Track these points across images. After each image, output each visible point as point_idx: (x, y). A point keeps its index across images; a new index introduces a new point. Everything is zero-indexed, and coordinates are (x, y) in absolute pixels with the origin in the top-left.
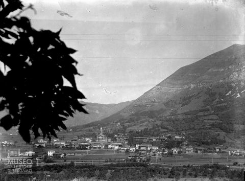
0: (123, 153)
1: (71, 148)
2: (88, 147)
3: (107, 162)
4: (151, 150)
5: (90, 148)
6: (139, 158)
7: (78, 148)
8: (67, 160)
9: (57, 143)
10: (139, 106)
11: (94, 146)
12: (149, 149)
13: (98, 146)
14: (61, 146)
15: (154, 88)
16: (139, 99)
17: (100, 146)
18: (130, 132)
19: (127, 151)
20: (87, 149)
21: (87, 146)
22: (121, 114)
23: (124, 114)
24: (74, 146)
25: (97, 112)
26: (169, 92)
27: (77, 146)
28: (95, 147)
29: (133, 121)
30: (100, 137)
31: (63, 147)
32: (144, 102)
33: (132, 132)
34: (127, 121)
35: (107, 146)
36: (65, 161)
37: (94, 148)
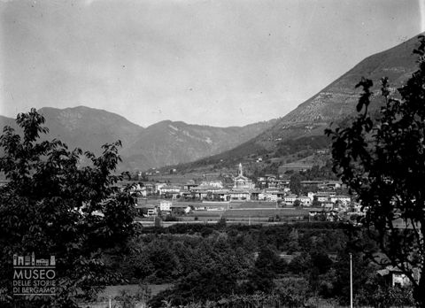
0: (290, 206)
1: (194, 198)
2: (225, 197)
3: (273, 221)
4: (337, 202)
5: (228, 198)
6: (331, 215)
7: (206, 199)
8: (199, 218)
9: (166, 190)
10: (292, 128)
11: (233, 196)
12: (334, 200)
13: (241, 196)
14: (175, 196)
15: (317, 95)
16: (289, 115)
17: (245, 195)
18: (287, 172)
19: (297, 204)
20: (223, 200)
21: (223, 195)
22: (257, 143)
23: (264, 143)
24: (198, 195)
25: (209, 141)
26: (346, 102)
27: (204, 195)
28: (236, 196)
29: (285, 154)
30: (241, 180)
31: (178, 197)
32: (300, 121)
33: (291, 172)
34: (273, 154)
35: (255, 195)
36: (196, 219)
37: (234, 198)
